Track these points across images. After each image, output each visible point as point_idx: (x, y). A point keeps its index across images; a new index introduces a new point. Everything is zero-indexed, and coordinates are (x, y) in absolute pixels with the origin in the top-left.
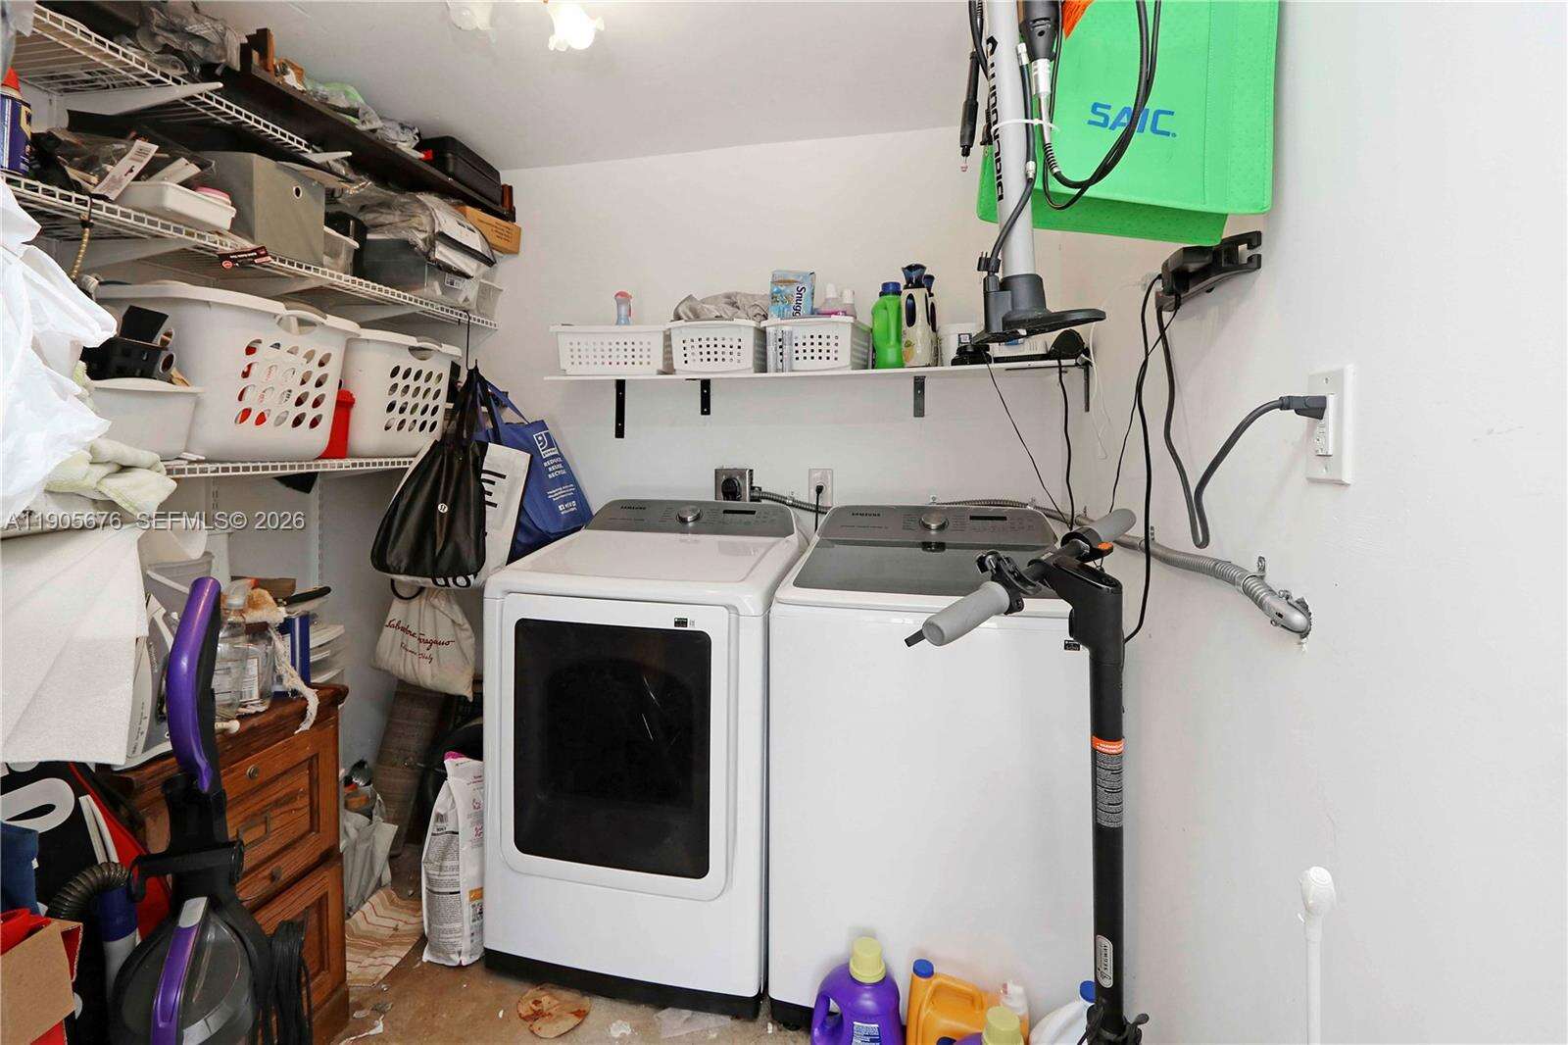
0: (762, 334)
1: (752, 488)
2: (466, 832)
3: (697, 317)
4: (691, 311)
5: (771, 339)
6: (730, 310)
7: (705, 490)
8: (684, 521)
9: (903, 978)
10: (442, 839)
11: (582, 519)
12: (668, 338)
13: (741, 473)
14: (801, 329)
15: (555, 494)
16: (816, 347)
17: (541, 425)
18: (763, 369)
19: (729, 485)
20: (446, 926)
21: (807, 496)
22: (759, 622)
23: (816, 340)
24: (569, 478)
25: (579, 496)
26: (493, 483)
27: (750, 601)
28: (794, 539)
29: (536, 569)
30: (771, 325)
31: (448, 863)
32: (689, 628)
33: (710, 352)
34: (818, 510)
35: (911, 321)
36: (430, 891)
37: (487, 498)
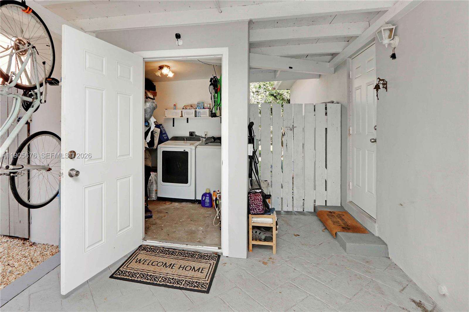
0: (196, 111)
1: (195, 135)
2: (154, 182)
3: (186, 109)
4: (185, 108)
5: (197, 112)
6: (191, 108)
7: (188, 135)
8: (184, 139)
9: (212, 193)
10: (150, 183)
11: (168, 139)
12: (182, 111)
13: (193, 132)
14: (202, 111)
15: (164, 136)
16: (204, 113)
17: (161, 125)
18: (196, 117)
19: (191, 134)
20: (152, 194)
21: (204, 136)
22: (194, 150)
23: (204, 112)
24: (165, 133)
25: (167, 136)
26: (155, 134)
27: (193, 148)
28: (201, 141)
29: (165, 144)
30: (197, 110)
31: (152, 186)
32: (186, 151)
33: (188, 114)
34: (205, 138)
35: (217, 110)
36: (149, 190)
37: (154, 136)
